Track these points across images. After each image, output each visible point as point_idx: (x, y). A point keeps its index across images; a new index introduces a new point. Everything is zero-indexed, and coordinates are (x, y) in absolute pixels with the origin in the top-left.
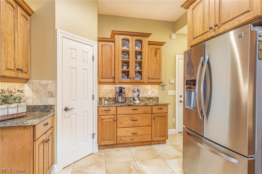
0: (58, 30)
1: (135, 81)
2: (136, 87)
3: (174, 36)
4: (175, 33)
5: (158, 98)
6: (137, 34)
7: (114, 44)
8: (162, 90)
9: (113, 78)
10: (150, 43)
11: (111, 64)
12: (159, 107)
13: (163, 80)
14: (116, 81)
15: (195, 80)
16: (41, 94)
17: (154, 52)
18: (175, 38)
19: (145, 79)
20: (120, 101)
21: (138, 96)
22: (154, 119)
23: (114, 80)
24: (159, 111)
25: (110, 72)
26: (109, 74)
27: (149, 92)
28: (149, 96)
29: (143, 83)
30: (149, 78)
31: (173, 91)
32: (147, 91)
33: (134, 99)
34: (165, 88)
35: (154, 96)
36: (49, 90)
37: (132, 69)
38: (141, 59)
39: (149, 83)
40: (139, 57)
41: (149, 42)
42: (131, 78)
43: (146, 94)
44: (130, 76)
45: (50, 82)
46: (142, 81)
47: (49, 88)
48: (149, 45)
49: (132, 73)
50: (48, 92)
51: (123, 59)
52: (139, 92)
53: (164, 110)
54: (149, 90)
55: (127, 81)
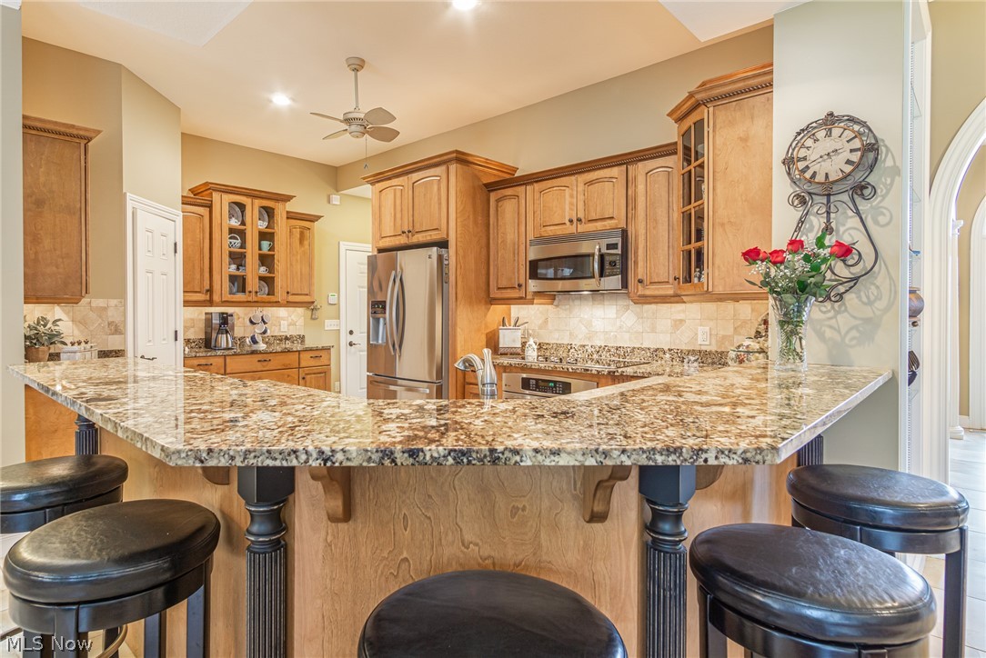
0: (128, 194)
1: (259, 300)
2: (257, 312)
3: (336, 199)
4: (337, 191)
5: (302, 338)
6: (263, 194)
7: (208, 213)
8: (312, 318)
9: (207, 291)
10: (291, 216)
11: (202, 259)
12: (313, 354)
13: (315, 297)
14: (216, 298)
15: (385, 302)
16: (91, 328)
17: (299, 236)
18: (338, 203)
19: (280, 295)
20: (224, 345)
21: (265, 332)
22: (304, 378)
23: (208, 296)
24: (313, 363)
25: (198, 276)
26: (197, 282)
27: (284, 324)
28: (284, 334)
29: (277, 304)
30: (288, 293)
31: (336, 321)
32: (280, 322)
33: (254, 341)
34: (317, 313)
35: (294, 334)
36: (110, 320)
37: (253, 270)
38: (272, 249)
39: (289, 304)
40: (265, 244)
41: (288, 212)
42: (250, 292)
43: (277, 328)
44: (249, 288)
45: (113, 302)
46: (272, 298)
47: (110, 313)
48: (287, 218)
49: (253, 283)
50: (109, 324)
51: (232, 249)
52: (265, 323)
53: (323, 361)
54: (283, 319)
55: (242, 300)
